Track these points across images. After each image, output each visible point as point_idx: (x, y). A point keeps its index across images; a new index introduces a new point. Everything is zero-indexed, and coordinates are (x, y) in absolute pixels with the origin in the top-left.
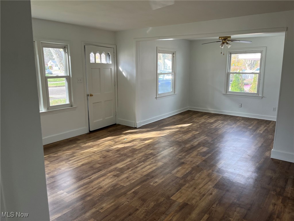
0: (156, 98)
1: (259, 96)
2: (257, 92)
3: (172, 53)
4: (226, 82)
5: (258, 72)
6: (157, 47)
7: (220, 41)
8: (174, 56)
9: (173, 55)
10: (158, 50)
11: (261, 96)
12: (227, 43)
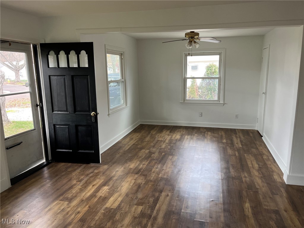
0: (109, 115)
1: (221, 103)
2: (218, 99)
3: (120, 53)
4: (183, 88)
5: (218, 76)
6: (105, 45)
7: (186, 40)
8: (123, 58)
9: (121, 57)
10: (106, 50)
11: (222, 103)
12: (195, 42)
